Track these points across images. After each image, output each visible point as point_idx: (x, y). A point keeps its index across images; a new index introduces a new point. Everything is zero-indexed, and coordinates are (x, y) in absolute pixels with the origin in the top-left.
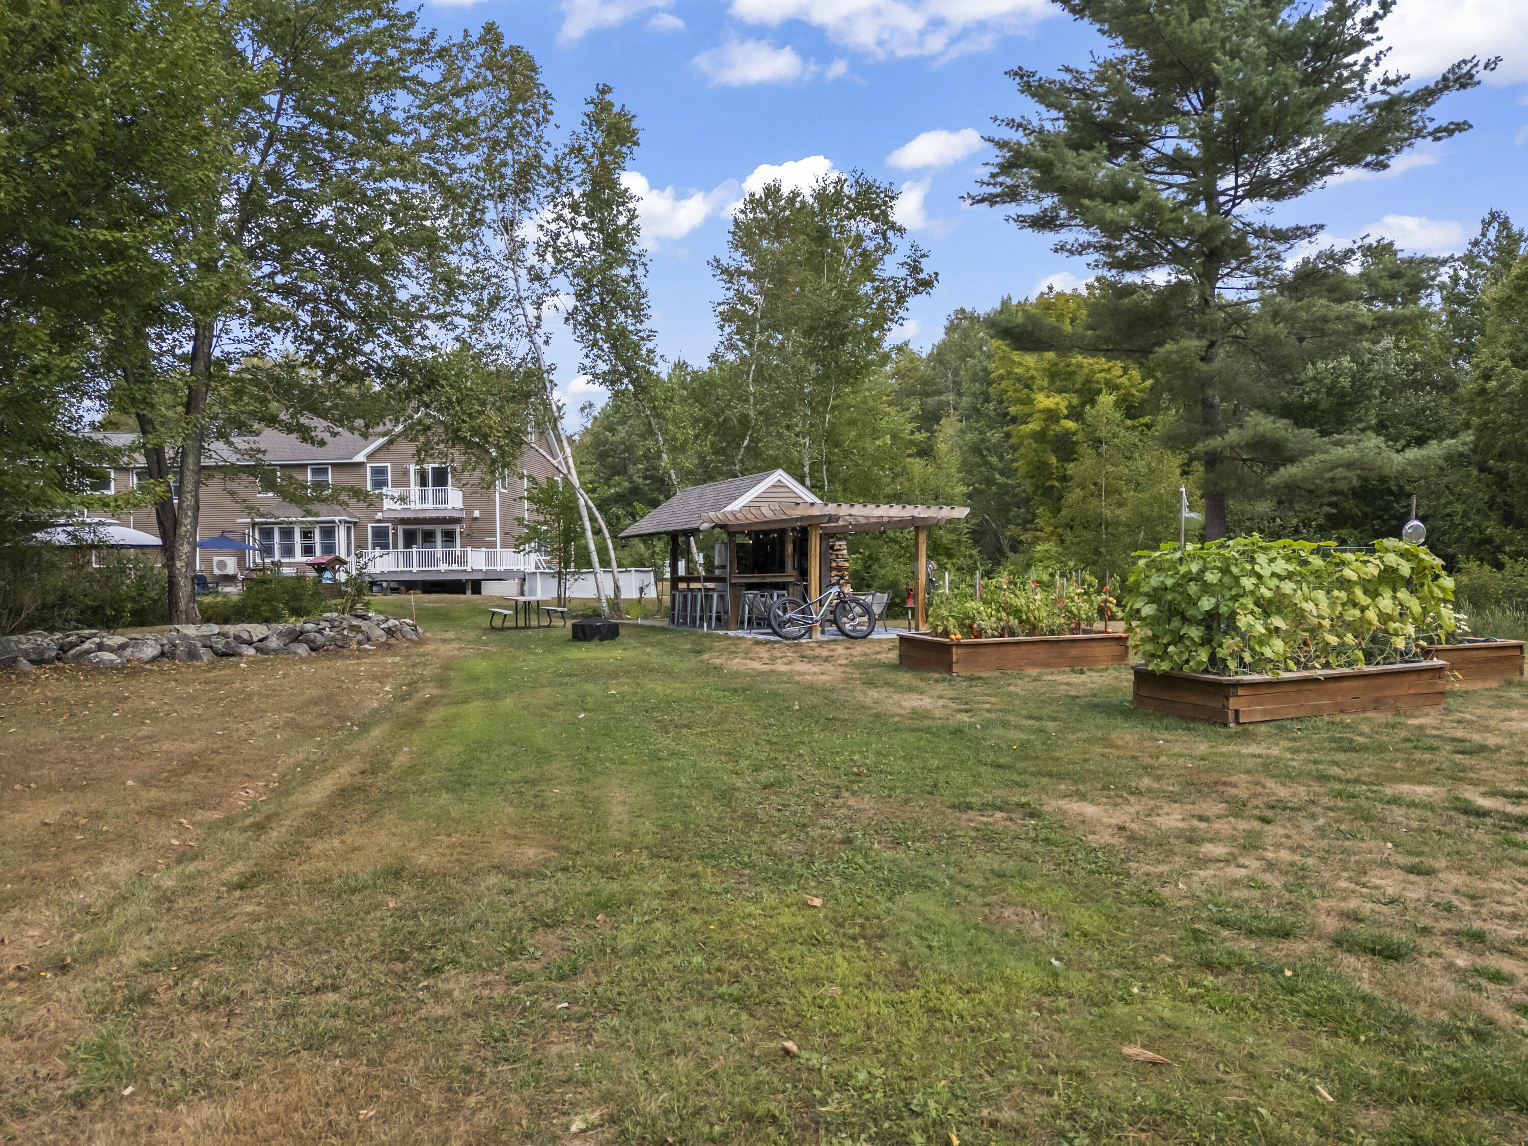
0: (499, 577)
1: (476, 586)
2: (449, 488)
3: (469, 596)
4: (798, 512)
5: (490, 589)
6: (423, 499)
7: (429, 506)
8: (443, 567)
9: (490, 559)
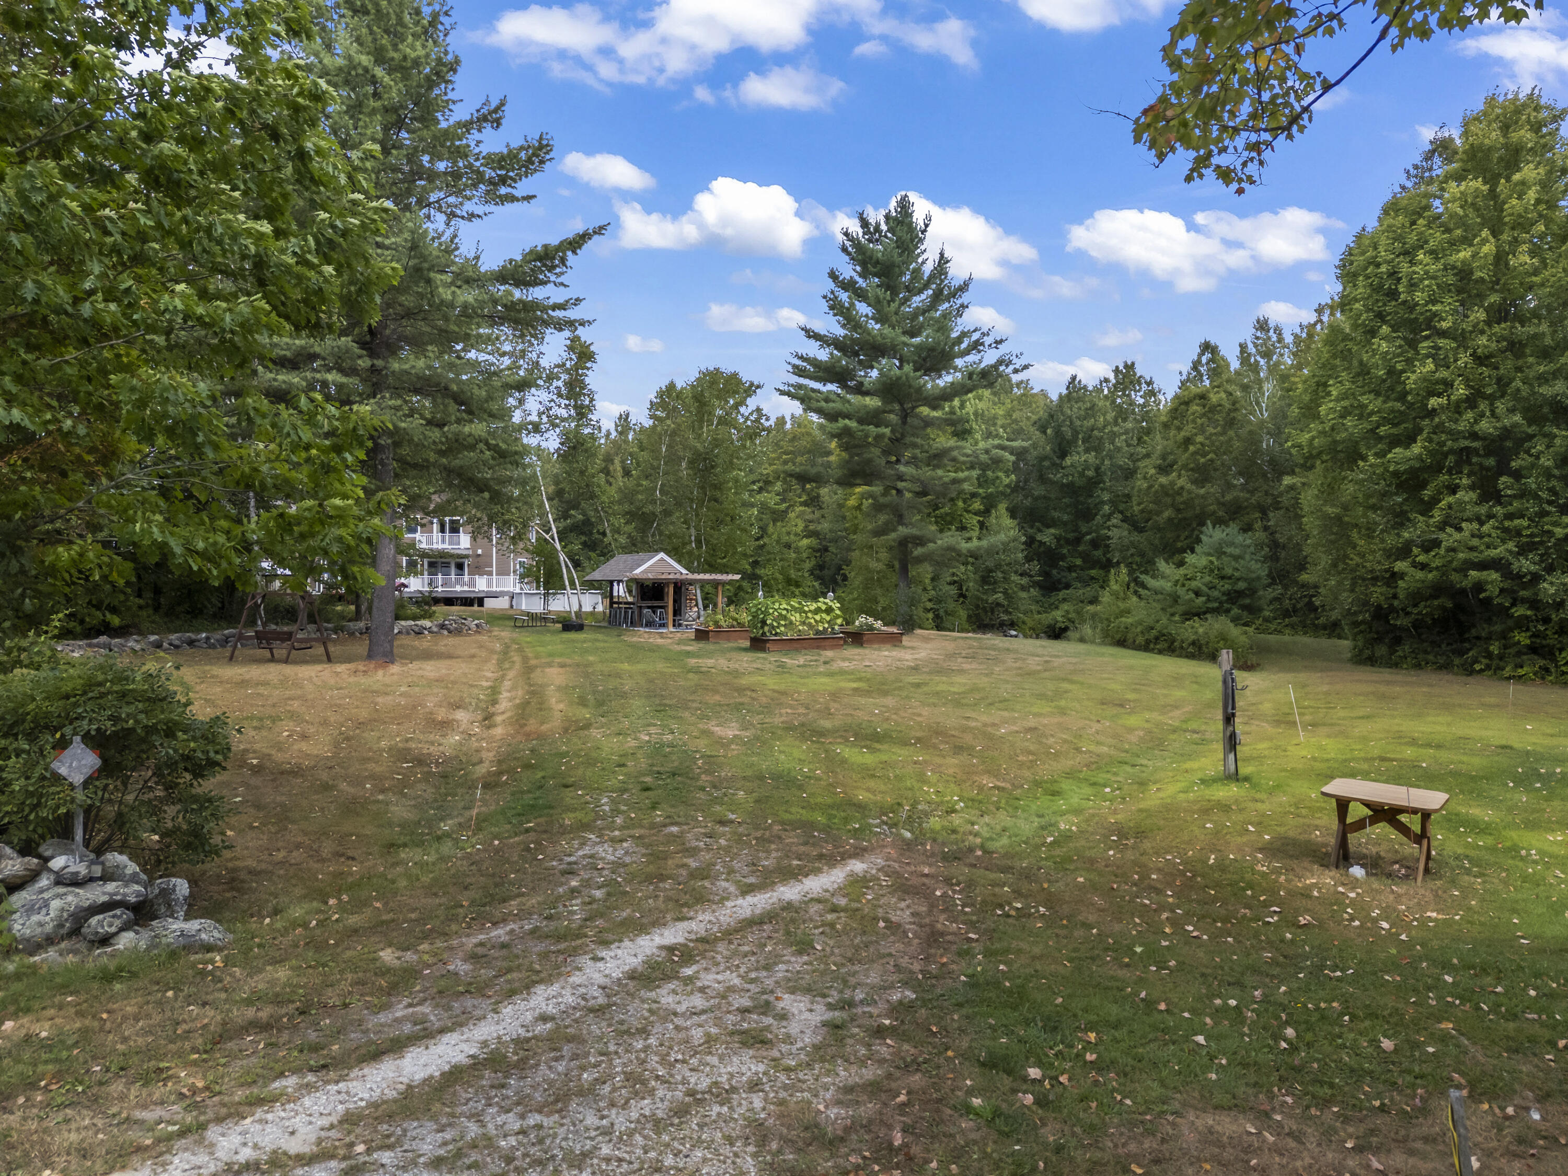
0: (495, 596)
1: (481, 602)
2: (462, 534)
3: (476, 608)
4: (678, 576)
5: (489, 603)
6: (443, 541)
7: (446, 546)
8: (458, 588)
9: (489, 584)
